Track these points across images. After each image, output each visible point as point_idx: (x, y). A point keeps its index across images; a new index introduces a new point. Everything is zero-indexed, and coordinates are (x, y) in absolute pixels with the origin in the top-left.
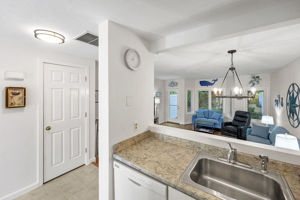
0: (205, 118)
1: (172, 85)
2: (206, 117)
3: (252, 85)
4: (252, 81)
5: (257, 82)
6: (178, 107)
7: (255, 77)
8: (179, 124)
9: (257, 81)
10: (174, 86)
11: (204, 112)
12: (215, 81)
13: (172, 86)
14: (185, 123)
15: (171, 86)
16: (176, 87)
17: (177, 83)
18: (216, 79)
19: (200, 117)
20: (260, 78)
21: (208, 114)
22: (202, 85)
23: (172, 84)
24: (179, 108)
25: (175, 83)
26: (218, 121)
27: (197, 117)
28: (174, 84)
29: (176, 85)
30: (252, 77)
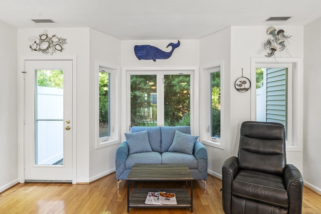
0: (153, 151)
1: (45, 46)
2: (154, 147)
3: (270, 52)
4: (269, 42)
5: (281, 43)
6: (67, 125)
7: (276, 32)
8: (70, 184)
9: (280, 41)
10: (50, 50)
11: (149, 134)
12: (175, 46)
13: (44, 51)
14: (90, 176)
15: (40, 50)
16: (58, 55)
17: (62, 42)
18: (175, 42)
19: (139, 150)
20: (285, 34)
21: (159, 139)
22: (140, 58)
23: (42, 41)
24: (68, 129)
25: (55, 40)
26: (191, 157)
27: (131, 152)
28: (50, 42)
29: (58, 47)
30: (270, 31)
